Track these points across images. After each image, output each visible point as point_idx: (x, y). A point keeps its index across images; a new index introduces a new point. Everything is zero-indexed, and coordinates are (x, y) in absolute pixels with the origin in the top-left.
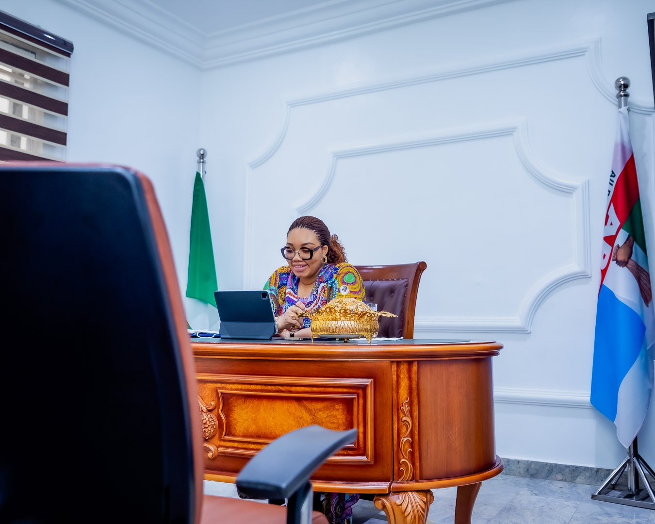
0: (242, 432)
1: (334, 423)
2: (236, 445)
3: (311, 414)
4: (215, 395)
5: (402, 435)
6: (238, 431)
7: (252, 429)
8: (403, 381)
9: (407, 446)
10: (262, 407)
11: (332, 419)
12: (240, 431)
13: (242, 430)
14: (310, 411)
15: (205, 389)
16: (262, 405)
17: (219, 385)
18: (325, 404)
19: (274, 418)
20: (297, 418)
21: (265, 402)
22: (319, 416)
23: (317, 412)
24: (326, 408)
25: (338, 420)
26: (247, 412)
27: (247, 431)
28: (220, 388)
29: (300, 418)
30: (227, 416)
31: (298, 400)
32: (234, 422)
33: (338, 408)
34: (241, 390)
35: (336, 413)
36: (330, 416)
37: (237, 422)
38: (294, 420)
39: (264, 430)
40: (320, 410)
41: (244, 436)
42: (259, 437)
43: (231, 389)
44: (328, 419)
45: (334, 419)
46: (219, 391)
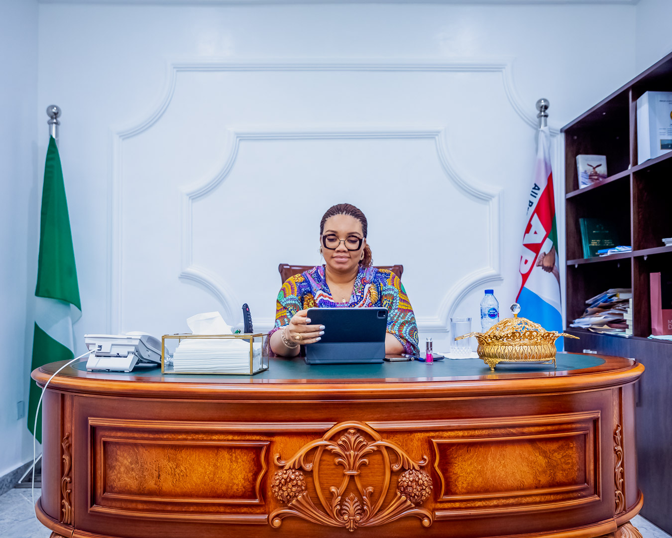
0: (465, 488)
1: (568, 463)
2: (457, 505)
3: (545, 456)
6: (460, 487)
7: (478, 483)
10: (489, 455)
11: (566, 459)
12: (462, 487)
13: (465, 485)
14: (544, 453)
17: (433, 434)
18: (560, 443)
20: (531, 463)
22: (554, 458)
23: (553, 454)
24: (561, 448)
25: (572, 460)
26: (471, 464)
27: (473, 485)
28: (436, 438)
29: (534, 463)
30: (445, 471)
31: (532, 442)
33: (572, 446)
34: (463, 437)
35: (570, 452)
36: (565, 456)
37: (458, 477)
38: (528, 466)
39: (493, 483)
40: (555, 451)
43: (449, 437)
44: (563, 460)
45: (568, 459)
46: (434, 441)
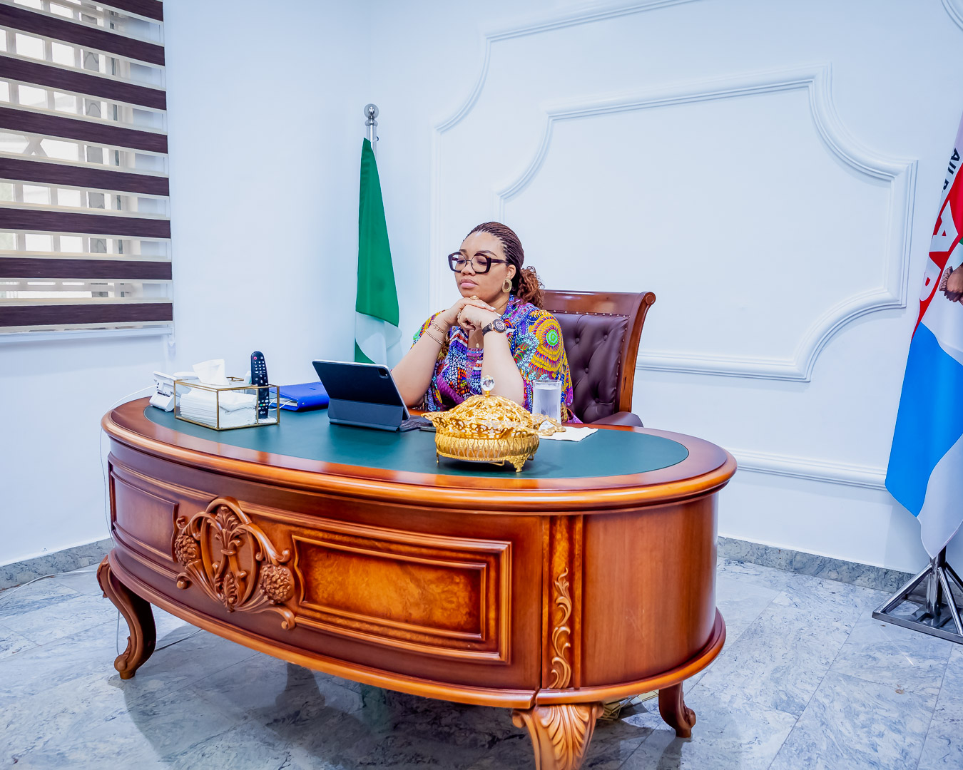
0: (326, 599)
1: (451, 602)
2: (318, 616)
3: (418, 586)
4: (288, 541)
5: (555, 623)
6: (320, 597)
7: (339, 596)
8: (559, 543)
9: (563, 639)
10: (351, 568)
11: (449, 596)
12: (323, 597)
13: (326, 596)
14: (417, 581)
15: (276, 530)
16: (351, 565)
17: (293, 528)
18: (440, 573)
19: (368, 585)
20: (400, 589)
21: (355, 561)
22: (431, 591)
23: (429, 585)
24: (440, 580)
25: (458, 598)
26: (331, 572)
27: (333, 598)
28: (296, 533)
29: (404, 590)
30: (306, 574)
31: (401, 563)
32: (315, 583)
33: (458, 580)
34: (323, 539)
35: (455, 588)
36: (446, 591)
37: (319, 584)
38: (396, 591)
39: (355, 601)
40: (432, 582)
41: (329, 605)
42: (348, 609)
43: (309, 537)
44: (443, 596)
45: (452, 597)
46: (293, 536)
